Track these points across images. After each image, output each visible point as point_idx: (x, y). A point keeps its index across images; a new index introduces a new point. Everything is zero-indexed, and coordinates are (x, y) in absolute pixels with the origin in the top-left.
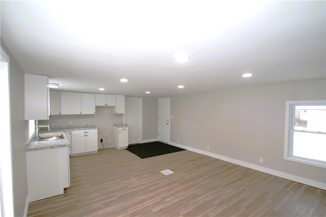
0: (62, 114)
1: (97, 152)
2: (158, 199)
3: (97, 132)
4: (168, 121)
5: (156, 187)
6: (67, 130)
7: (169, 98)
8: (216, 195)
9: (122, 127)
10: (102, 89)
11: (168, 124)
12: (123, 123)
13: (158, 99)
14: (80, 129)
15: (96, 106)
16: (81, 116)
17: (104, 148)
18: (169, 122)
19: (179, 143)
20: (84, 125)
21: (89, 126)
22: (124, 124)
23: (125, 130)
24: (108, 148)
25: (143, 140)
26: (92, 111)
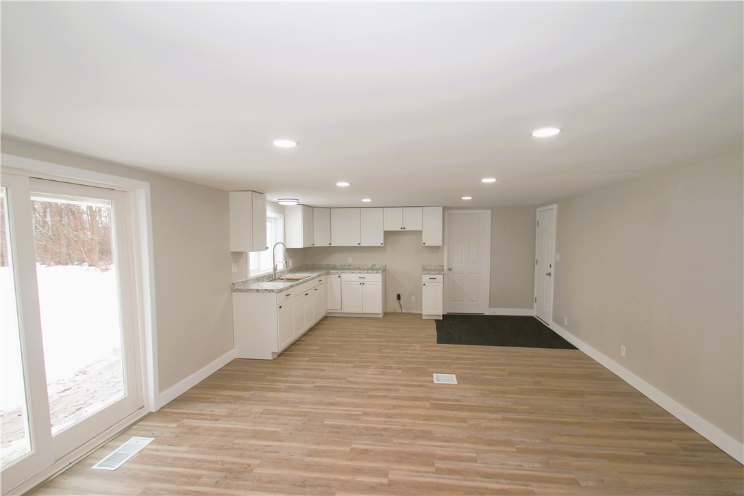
0: (332, 245)
1: (381, 316)
2: (358, 411)
3: (380, 280)
4: (550, 266)
5: (383, 394)
6: (334, 271)
7: (555, 206)
8: (474, 455)
9: (428, 274)
10: (367, 200)
11: (550, 274)
12: (443, 266)
13: (538, 210)
14: (354, 271)
15: (385, 232)
16: (359, 249)
17: (404, 311)
18: (552, 270)
19: (567, 328)
20: (370, 265)
21: (376, 267)
22: (446, 268)
23: (435, 281)
24: (410, 313)
25: (490, 307)
26: (378, 240)
